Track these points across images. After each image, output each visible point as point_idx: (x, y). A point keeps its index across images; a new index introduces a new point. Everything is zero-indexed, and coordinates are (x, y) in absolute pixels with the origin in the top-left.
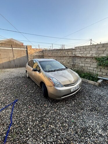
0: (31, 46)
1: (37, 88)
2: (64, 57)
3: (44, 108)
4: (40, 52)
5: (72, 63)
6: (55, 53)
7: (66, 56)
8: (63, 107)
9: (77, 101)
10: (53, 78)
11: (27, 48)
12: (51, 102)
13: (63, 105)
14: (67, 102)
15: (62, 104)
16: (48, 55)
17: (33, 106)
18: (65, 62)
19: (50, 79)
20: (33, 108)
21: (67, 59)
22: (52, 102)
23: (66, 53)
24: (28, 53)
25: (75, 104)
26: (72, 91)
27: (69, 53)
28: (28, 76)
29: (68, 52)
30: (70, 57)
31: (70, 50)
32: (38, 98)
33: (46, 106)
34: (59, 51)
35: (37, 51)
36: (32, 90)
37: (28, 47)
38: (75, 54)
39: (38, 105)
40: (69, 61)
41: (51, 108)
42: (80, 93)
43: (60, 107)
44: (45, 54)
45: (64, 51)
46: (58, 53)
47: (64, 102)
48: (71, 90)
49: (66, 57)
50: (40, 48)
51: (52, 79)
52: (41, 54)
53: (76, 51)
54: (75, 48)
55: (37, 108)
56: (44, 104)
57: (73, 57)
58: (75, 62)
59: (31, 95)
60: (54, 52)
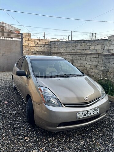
0: (29, 35)
1: (23, 108)
2: (87, 54)
3: (22, 143)
4: (45, 44)
5: (102, 68)
6: (72, 48)
7: (91, 54)
8: (58, 147)
9: (91, 141)
10: (46, 89)
11: (22, 38)
12: (38, 134)
13: (59, 143)
14: (70, 140)
15: (58, 141)
16: (59, 51)
17: (4, 136)
18: (89, 66)
19: (41, 90)
20: (4, 140)
21: (92, 59)
22: (40, 135)
23: (92, 48)
24: (24, 47)
25: (84, 145)
26: (80, 116)
27: (98, 47)
28: (15, 86)
29: (95, 45)
30: (99, 54)
31: (99, 41)
32: (18, 124)
33: (27, 139)
34: (79, 44)
35: (39, 43)
36: (14, 111)
37: (24, 36)
38: (108, 50)
39: (14, 136)
40: (96, 63)
41: (34, 145)
42: (103, 126)
43: (51, 145)
44: (54, 49)
45: (88, 44)
46: (78, 48)
47: (63, 137)
48: (78, 115)
49: (91, 56)
50: (46, 39)
51: (44, 90)
52: (46, 49)
53: (110, 44)
54: (110, 37)
55: (11, 141)
56: (25, 136)
57: (105, 55)
58: (109, 65)
59: (8, 118)
60: (69, 46)
